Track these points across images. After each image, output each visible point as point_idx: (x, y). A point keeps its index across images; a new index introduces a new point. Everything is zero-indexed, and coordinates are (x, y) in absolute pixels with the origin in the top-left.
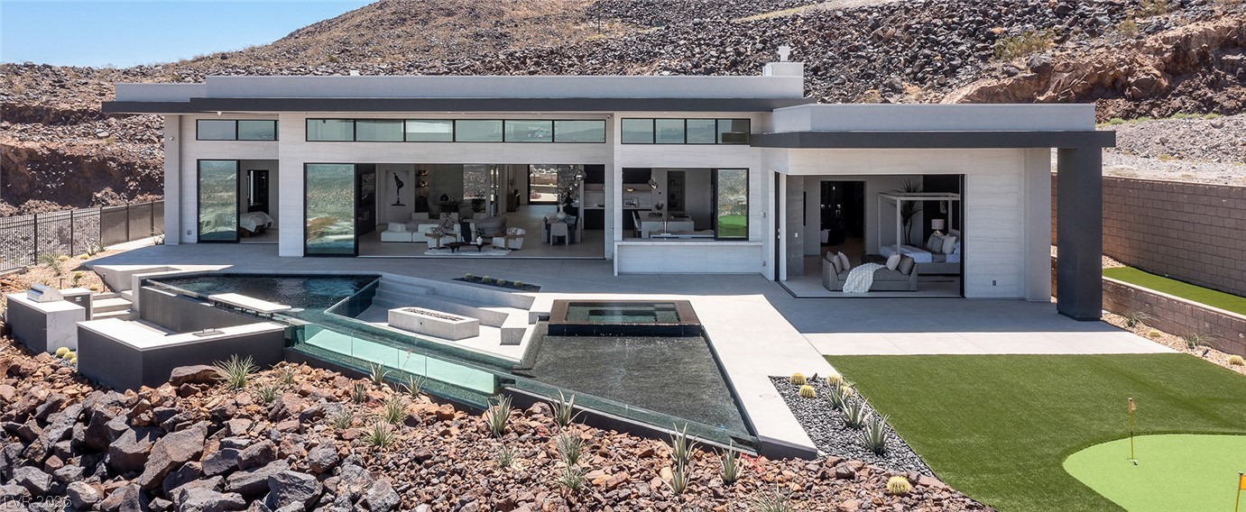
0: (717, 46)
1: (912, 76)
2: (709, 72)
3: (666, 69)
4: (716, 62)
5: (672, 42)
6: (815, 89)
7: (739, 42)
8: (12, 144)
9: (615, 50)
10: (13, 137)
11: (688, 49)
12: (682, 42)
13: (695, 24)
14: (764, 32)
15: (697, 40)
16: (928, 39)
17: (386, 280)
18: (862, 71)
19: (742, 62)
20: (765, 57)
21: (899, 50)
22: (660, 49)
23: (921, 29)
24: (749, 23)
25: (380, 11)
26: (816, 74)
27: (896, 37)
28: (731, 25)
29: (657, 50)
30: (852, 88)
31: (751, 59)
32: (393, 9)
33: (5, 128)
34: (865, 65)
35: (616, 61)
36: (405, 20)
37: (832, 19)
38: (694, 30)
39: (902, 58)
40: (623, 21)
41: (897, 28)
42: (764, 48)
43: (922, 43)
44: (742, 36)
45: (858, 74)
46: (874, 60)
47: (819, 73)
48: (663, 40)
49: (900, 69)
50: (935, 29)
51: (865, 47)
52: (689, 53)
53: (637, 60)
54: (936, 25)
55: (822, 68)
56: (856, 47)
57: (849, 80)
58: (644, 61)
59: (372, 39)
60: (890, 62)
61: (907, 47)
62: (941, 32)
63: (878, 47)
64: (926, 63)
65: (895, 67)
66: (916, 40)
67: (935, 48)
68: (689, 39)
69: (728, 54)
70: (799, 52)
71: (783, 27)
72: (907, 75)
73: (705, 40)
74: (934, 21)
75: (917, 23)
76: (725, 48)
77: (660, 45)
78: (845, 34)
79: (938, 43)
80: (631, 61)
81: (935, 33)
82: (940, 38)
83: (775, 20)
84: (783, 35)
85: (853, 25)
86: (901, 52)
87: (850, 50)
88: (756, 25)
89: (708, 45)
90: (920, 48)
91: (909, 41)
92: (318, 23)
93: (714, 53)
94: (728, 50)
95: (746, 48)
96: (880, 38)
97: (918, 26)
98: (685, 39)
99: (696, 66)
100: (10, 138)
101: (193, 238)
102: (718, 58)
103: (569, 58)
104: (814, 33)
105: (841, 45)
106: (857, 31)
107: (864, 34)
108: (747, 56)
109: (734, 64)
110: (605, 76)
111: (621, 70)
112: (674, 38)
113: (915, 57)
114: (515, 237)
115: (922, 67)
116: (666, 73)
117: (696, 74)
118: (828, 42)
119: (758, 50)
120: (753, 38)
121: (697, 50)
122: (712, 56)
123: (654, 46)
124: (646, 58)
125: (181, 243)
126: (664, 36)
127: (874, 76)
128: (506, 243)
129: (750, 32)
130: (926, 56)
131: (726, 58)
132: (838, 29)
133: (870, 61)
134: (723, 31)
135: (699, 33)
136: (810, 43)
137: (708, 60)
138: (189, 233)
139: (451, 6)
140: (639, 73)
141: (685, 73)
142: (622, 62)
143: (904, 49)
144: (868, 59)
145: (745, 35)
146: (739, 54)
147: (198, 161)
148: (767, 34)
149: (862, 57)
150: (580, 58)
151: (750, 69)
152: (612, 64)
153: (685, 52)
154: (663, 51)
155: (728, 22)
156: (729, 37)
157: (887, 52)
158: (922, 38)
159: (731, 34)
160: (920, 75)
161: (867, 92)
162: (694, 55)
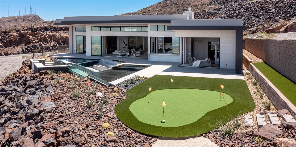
0: (234, 11)
1: (283, 17)
2: (230, 18)
3: (220, 17)
4: (233, 15)
5: (223, 10)
6: (256, 22)
7: (240, 10)
8: (66, 36)
9: (208, 13)
10: (67, 34)
11: (226, 12)
12: (225, 10)
13: (229, 5)
14: (248, 6)
15: (229, 9)
16: (290, 7)
17: (101, 60)
18: (270, 16)
19: (240, 15)
20: (246, 13)
21: (281, 10)
22: (219, 12)
23: (289, 4)
24: (244, 4)
25: (159, 5)
26: (257, 18)
27: (281, 7)
28: (239, 5)
29: (218, 12)
30: (266, 21)
31: (242, 14)
32: (162, 4)
33: (65, 32)
34: (271, 15)
35: (207, 15)
36: (165, 7)
37: (266, 2)
38: (229, 6)
39: (281, 12)
40: (219, 5)
41: (282, 4)
42: (246, 11)
43: (288, 8)
44: (241, 8)
45: (269, 17)
46: (274, 13)
47: (258, 17)
48: (220, 9)
49: (280, 16)
50: (293, 4)
51: (272, 10)
52: (226, 13)
53: (213, 15)
54: (294, 3)
55: (259, 16)
56: (270, 10)
57: (266, 19)
58: (214, 15)
59: (151, 11)
60: (278, 14)
61: (284, 9)
62: (295, 4)
63: (276, 9)
64: (288, 14)
65: (279, 15)
66: (287, 7)
67: (292, 9)
68: (227, 9)
69: (236, 13)
70: (255, 12)
71: (253, 5)
72: (282, 17)
73: (231, 9)
74: (293, 2)
75: (288, 2)
76: (236, 11)
77: (219, 11)
78: (268, 6)
79: (293, 8)
80: (211, 15)
81: (293, 5)
82: (294, 6)
83: (251, 3)
84: (252, 7)
85: (271, 4)
86: (282, 11)
87: (268, 10)
88: (246, 5)
89: (232, 10)
90: (287, 9)
91: (285, 7)
92: (145, 8)
93: (233, 13)
94: (237, 12)
95: (242, 11)
96: (277, 7)
97: (288, 3)
98: (226, 9)
99: (227, 16)
100: (66, 34)
101: (75, 52)
102: (234, 14)
103: (197, 15)
104: (260, 6)
105: (266, 9)
106: (271, 5)
107: (273, 6)
108: (242, 13)
109: (238, 15)
110: (204, 19)
111: (208, 18)
112: (223, 9)
113: (285, 12)
114: (138, 54)
115: (286, 15)
116: (220, 18)
117: (227, 18)
118: (263, 9)
119: (245, 12)
120: (244, 8)
121: (229, 12)
122: (232, 13)
123: (218, 11)
124: (215, 14)
125: (73, 53)
126: (221, 8)
127: (273, 18)
128: (135, 55)
129: (244, 7)
130: (289, 12)
131: (236, 14)
132: (266, 5)
133: (272, 14)
134: (237, 6)
135: (230, 7)
136: (258, 9)
137: (231, 15)
138: (74, 51)
139: (177, 3)
140: (213, 18)
141: (224, 18)
142: (209, 16)
143: (283, 10)
144: (272, 13)
145: (242, 7)
146: (239, 13)
147: (76, 36)
148: (248, 7)
149: (271, 12)
150: (200, 15)
151: (241, 17)
152: (206, 16)
153: (225, 12)
154: (220, 12)
155: (238, 4)
156: (238, 8)
157: (278, 11)
158: (289, 7)
159: (239, 7)
160: (285, 17)
161: (270, 22)
162: (228, 13)
